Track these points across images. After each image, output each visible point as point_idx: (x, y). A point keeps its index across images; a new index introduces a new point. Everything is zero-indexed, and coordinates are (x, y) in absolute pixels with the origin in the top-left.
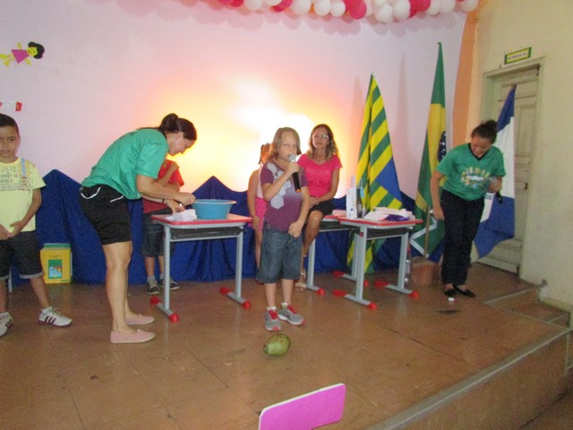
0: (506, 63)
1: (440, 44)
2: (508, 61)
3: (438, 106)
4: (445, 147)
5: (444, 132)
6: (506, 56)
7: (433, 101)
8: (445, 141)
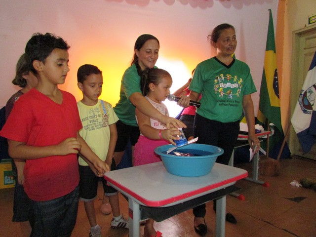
0: (309, 23)
1: (270, 10)
2: (311, 22)
3: (271, 52)
4: (277, 80)
5: (276, 70)
6: (309, 19)
7: (267, 49)
8: (277, 76)
